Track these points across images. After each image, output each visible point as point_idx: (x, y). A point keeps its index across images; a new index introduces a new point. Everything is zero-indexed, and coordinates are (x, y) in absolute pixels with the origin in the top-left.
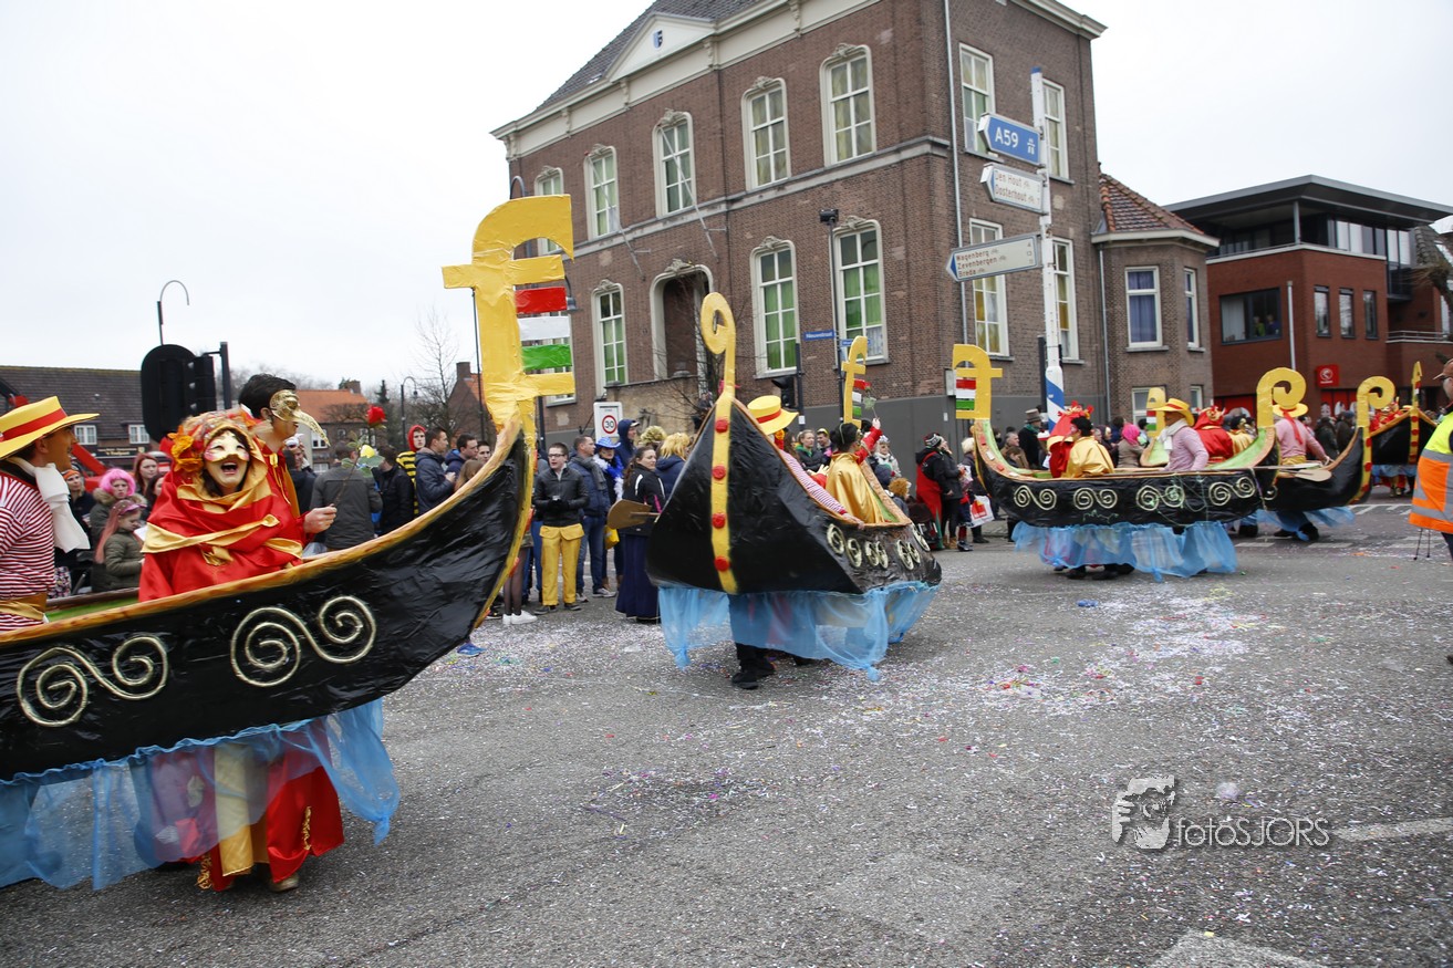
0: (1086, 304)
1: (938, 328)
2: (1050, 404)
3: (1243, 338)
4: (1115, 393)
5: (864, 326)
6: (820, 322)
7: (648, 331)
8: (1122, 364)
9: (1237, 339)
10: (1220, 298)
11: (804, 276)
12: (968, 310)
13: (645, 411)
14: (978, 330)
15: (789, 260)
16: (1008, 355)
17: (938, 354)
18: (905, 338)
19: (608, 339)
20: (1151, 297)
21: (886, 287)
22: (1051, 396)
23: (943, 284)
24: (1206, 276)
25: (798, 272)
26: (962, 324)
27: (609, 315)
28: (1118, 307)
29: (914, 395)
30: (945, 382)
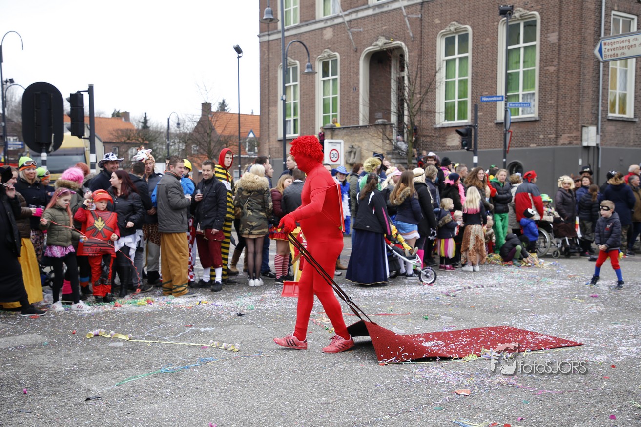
1: (579, 95)
5: (521, 92)
6: (487, 87)
7: (356, 89)
11: (478, 53)
12: (604, 82)
13: (353, 147)
14: (610, 97)
15: (467, 41)
16: (632, 117)
17: (578, 115)
18: (552, 102)
19: (326, 93)
21: (541, 63)
23: (586, 62)
25: (473, 49)
26: (598, 92)
27: (328, 76)
29: (556, 145)
30: (582, 136)
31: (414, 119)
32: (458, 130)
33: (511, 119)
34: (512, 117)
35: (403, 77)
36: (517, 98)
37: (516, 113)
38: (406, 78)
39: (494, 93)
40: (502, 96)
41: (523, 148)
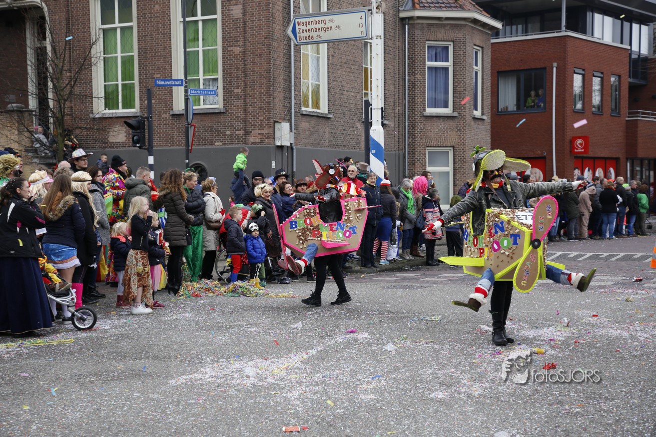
0: (392, 71)
1: (270, 83)
2: (372, 158)
3: (515, 110)
4: (412, 151)
5: (201, 77)
6: (159, 68)
8: (419, 126)
9: (509, 110)
10: (499, 73)
11: (144, 23)
12: (295, 69)
14: (303, 88)
15: (130, 6)
16: (327, 112)
17: (269, 107)
18: (239, 90)
20: (446, 69)
21: (224, 42)
22: (374, 151)
23: (276, 45)
24: (490, 54)
25: (138, 18)
26: (290, 81)
28: (418, 76)
29: (245, 143)
30: (274, 134)
31: (64, 105)
32: (126, 121)
33: (193, 109)
34: (194, 108)
35: (46, 47)
36: (196, 83)
37: (197, 103)
38: (49, 48)
39: (168, 76)
40: (182, 80)
41: (207, 147)
